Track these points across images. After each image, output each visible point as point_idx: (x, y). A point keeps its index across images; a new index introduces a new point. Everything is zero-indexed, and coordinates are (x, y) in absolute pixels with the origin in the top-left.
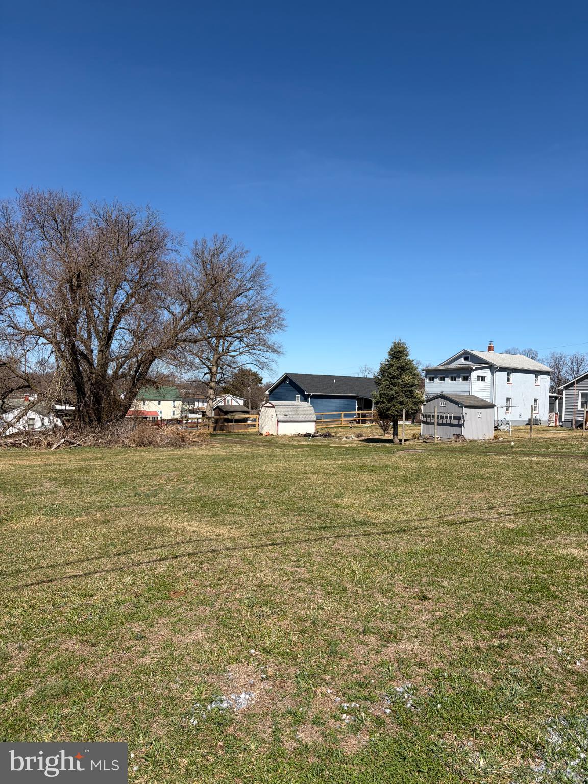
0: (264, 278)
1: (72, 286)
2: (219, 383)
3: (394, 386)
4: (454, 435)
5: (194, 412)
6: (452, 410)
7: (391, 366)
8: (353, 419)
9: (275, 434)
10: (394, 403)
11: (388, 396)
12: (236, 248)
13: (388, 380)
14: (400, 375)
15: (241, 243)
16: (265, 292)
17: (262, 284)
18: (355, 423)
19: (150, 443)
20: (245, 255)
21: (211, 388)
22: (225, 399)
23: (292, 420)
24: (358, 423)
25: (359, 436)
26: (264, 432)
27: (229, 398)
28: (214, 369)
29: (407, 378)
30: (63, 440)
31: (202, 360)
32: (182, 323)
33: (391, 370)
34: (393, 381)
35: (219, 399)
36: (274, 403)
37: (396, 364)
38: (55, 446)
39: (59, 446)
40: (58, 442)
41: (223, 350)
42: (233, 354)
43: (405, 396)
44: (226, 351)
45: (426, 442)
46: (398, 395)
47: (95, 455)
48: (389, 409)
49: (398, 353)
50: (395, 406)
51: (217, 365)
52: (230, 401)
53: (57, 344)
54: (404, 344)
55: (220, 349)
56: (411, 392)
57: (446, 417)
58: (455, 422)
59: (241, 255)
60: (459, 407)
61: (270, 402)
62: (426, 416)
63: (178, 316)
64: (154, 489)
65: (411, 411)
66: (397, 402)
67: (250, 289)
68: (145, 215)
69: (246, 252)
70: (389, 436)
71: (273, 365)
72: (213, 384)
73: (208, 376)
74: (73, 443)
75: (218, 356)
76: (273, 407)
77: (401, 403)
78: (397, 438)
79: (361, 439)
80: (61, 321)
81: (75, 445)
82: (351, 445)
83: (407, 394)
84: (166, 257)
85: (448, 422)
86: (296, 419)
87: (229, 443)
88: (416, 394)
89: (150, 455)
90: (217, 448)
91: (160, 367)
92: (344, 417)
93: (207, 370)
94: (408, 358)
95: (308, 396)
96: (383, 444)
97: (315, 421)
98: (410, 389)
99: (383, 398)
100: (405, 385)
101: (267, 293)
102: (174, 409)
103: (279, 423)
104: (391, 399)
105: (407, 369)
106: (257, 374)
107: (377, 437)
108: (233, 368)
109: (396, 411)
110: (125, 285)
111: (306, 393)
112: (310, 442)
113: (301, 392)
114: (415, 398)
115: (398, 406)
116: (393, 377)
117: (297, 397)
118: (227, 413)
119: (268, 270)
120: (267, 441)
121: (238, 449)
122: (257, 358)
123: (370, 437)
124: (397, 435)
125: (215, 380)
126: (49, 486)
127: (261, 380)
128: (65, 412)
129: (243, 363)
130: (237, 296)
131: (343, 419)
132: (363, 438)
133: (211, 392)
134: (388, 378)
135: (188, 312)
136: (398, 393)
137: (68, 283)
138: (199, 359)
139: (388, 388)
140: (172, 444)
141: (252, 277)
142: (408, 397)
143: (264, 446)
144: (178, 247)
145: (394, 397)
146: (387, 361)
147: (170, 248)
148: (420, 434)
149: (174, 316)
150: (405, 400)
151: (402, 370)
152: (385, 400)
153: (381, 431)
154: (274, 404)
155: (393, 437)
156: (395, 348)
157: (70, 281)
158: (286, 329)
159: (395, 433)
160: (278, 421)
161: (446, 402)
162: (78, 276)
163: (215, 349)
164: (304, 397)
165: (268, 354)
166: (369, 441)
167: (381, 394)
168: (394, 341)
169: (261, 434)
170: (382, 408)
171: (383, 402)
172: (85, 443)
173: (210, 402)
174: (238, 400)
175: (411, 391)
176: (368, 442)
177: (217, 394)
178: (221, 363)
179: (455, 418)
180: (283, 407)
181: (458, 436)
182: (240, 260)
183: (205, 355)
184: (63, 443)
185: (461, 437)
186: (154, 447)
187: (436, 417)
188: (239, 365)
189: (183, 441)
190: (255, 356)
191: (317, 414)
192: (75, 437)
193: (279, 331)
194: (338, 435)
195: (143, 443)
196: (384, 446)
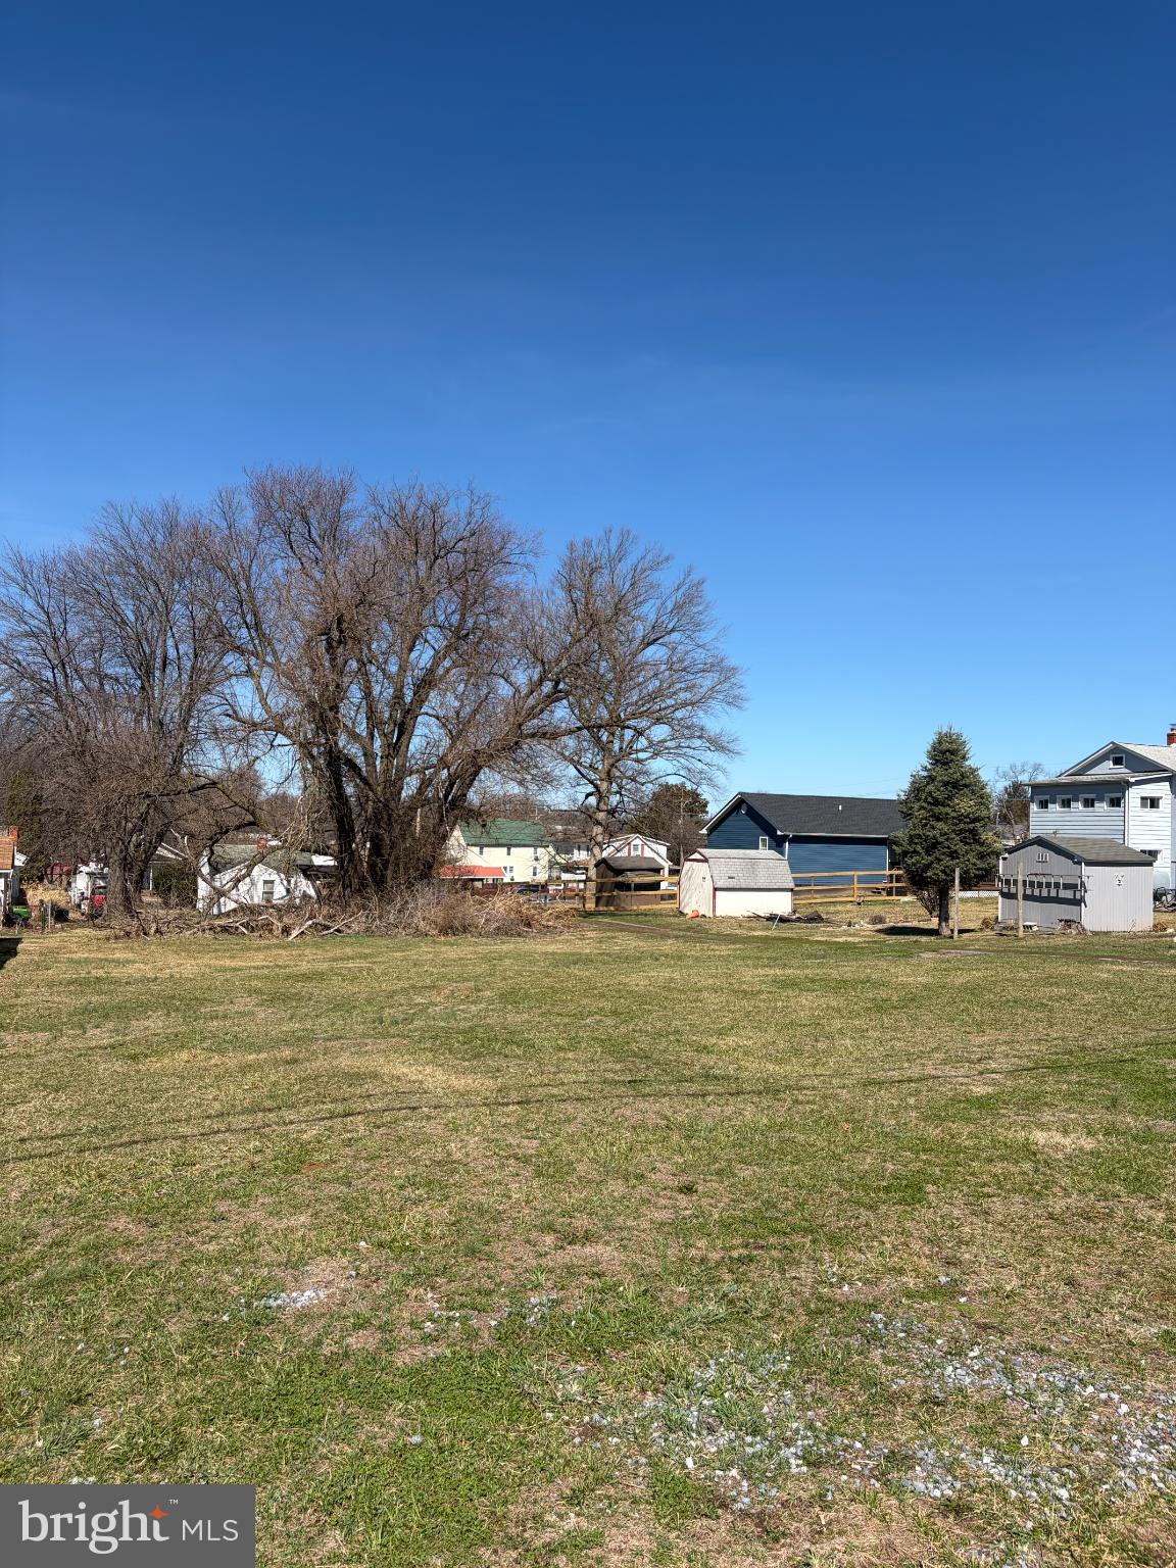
0: (701, 608)
1: (329, 642)
2: (614, 812)
3: (938, 819)
4: (1061, 921)
5: (569, 868)
6: (1059, 868)
7: (932, 779)
8: (879, 886)
9: (710, 914)
10: (937, 854)
11: (925, 841)
12: (647, 551)
13: (925, 809)
14: (950, 798)
15: (655, 543)
16: (703, 634)
17: (698, 618)
18: (884, 893)
19: (465, 929)
20: (665, 565)
21: (598, 823)
22: (629, 844)
23: (744, 887)
24: (889, 893)
25: (878, 920)
26: (688, 911)
27: (638, 842)
28: (604, 786)
29: (965, 804)
30: (310, 922)
31: (582, 769)
32: (531, 701)
33: (931, 787)
34: (937, 810)
35: (617, 844)
36: (707, 852)
37: (942, 775)
38: (295, 933)
39: (303, 932)
40: (302, 925)
41: (621, 748)
42: (642, 755)
43: (961, 841)
44: (627, 752)
45: (1001, 935)
46: (947, 840)
47: (359, 950)
48: (928, 867)
49: (947, 753)
50: (939, 860)
51: (610, 778)
52: (640, 847)
53: (305, 746)
54: (959, 736)
55: (616, 747)
56: (974, 832)
57: (1048, 885)
58: (1068, 894)
59: (656, 566)
60: (1075, 863)
61: (701, 850)
62: (1008, 882)
63: (524, 691)
64: (412, 1011)
65: (973, 872)
66: (944, 854)
67: (673, 630)
68: (465, 504)
69: (667, 559)
70: (934, 923)
71: (720, 778)
72: (601, 816)
73: (592, 800)
74: (328, 928)
75: (611, 761)
76: (706, 860)
77: (953, 855)
78: (947, 926)
79: (879, 926)
80: (312, 705)
81: (332, 930)
82: (850, 939)
83: (965, 838)
84: (508, 579)
85: (1053, 893)
86: (753, 885)
87: (613, 931)
88: (984, 837)
89: (454, 950)
90: (587, 941)
91: (492, 784)
92: (859, 882)
93: (590, 789)
94: (967, 763)
95: (785, 838)
96: (914, 938)
97: (792, 890)
98: (971, 826)
99: (916, 844)
100: (960, 818)
101: (705, 637)
102: (535, 863)
103: (717, 893)
104: (932, 847)
105: (965, 786)
106: (698, 795)
107: (915, 924)
108: (639, 783)
109: (943, 871)
110: (433, 634)
111: (779, 833)
112: (774, 931)
113: (769, 830)
114: (982, 844)
115: (947, 861)
116: (936, 803)
117: (764, 840)
118: (619, 872)
119: (709, 592)
120: (689, 929)
121: (627, 943)
122: (686, 763)
123: (899, 925)
124: (947, 919)
125: (605, 808)
126: (244, 1003)
127: (705, 806)
128: (322, 869)
129: (661, 774)
130: (649, 644)
131: (856, 885)
132: (885, 926)
133: (598, 830)
134: (925, 805)
135: (541, 681)
136: (946, 834)
137: (323, 634)
138: (576, 768)
139: (926, 825)
140: (504, 931)
141: (678, 607)
142: (966, 844)
143: (677, 937)
144: (530, 559)
145: (938, 843)
146: (925, 769)
147: (515, 560)
148: (997, 918)
149: (517, 690)
150: (961, 848)
151: (954, 787)
152: (919, 848)
153: (923, 911)
154: (707, 856)
155: (940, 924)
156: (940, 743)
157: (326, 632)
158: (746, 705)
159: (944, 917)
160: (715, 889)
161: (1049, 854)
162: (340, 621)
163: (604, 748)
164: (776, 842)
165: (709, 756)
166: (893, 931)
167: (911, 837)
168: (936, 730)
169: (681, 913)
170: (913, 864)
171: (915, 852)
172: (349, 927)
173: (596, 850)
174: (654, 846)
175: (970, 830)
176: (888, 934)
177: (611, 834)
178: (618, 774)
179: (1067, 887)
180: (725, 861)
181: (1068, 923)
182: (656, 576)
183: (587, 759)
184: (310, 926)
185: (1074, 926)
186: (473, 936)
187: (1020, 884)
188: (653, 777)
189: (529, 925)
190: (682, 761)
191: (794, 875)
192: (331, 917)
193: (734, 710)
194: (837, 918)
195: (452, 928)
196: (916, 941)
